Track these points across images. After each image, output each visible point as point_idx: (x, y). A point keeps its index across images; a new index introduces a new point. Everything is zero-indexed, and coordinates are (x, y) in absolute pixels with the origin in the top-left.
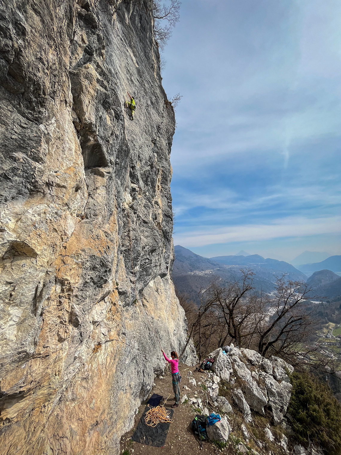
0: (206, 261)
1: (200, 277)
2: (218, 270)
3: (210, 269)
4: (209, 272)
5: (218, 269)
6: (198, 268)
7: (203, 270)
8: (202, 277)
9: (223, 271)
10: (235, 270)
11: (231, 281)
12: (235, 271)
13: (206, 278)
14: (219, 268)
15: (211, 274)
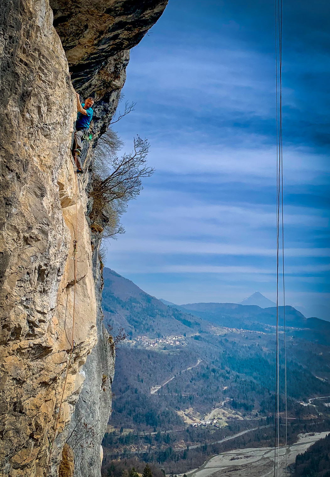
0: (171, 313)
1: (151, 354)
2: (196, 338)
3: (178, 334)
4: (175, 341)
5: (198, 334)
6: (148, 330)
7: (159, 336)
8: (156, 353)
9: (208, 342)
10: (236, 340)
11: (223, 368)
12: (234, 343)
13: (166, 357)
14: (200, 332)
15: (177, 347)
